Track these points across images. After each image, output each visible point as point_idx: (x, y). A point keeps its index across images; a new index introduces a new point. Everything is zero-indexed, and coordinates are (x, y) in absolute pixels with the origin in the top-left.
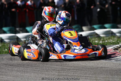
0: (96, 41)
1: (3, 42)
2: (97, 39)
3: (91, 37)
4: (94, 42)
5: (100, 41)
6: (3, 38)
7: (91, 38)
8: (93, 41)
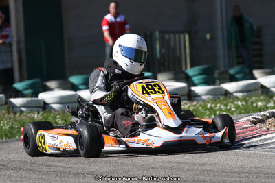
0: (260, 104)
1: (48, 110)
2: (262, 97)
3: (250, 93)
4: (255, 105)
5: (269, 102)
6: (48, 101)
7: (248, 96)
8: (252, 103)
